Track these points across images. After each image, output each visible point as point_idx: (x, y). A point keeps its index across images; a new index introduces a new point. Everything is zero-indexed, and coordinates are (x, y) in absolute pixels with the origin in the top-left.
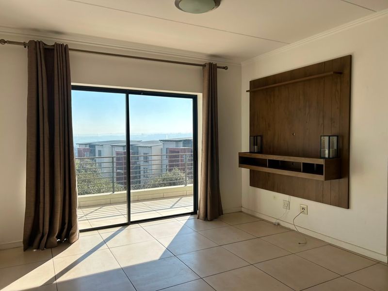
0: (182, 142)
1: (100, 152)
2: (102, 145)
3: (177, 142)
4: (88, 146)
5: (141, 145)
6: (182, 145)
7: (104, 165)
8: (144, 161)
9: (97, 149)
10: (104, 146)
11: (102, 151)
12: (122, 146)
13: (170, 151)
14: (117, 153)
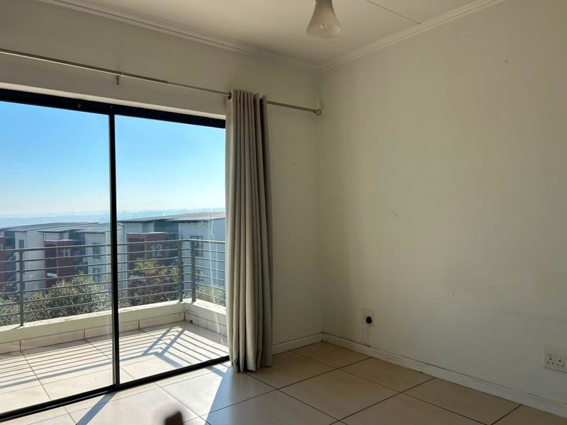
0: (153, 224)
1: (21, 242)
2: (24, 231)
3: (145, 223)
5: (90, 229)
6: (153, 228)
7: (28, 266)
8: (94, 257)
9: (18, 237)
10: (28, 233)
11: (25, 241)
12: (57, 232)
13: (130, 240)
14: (47, 244)
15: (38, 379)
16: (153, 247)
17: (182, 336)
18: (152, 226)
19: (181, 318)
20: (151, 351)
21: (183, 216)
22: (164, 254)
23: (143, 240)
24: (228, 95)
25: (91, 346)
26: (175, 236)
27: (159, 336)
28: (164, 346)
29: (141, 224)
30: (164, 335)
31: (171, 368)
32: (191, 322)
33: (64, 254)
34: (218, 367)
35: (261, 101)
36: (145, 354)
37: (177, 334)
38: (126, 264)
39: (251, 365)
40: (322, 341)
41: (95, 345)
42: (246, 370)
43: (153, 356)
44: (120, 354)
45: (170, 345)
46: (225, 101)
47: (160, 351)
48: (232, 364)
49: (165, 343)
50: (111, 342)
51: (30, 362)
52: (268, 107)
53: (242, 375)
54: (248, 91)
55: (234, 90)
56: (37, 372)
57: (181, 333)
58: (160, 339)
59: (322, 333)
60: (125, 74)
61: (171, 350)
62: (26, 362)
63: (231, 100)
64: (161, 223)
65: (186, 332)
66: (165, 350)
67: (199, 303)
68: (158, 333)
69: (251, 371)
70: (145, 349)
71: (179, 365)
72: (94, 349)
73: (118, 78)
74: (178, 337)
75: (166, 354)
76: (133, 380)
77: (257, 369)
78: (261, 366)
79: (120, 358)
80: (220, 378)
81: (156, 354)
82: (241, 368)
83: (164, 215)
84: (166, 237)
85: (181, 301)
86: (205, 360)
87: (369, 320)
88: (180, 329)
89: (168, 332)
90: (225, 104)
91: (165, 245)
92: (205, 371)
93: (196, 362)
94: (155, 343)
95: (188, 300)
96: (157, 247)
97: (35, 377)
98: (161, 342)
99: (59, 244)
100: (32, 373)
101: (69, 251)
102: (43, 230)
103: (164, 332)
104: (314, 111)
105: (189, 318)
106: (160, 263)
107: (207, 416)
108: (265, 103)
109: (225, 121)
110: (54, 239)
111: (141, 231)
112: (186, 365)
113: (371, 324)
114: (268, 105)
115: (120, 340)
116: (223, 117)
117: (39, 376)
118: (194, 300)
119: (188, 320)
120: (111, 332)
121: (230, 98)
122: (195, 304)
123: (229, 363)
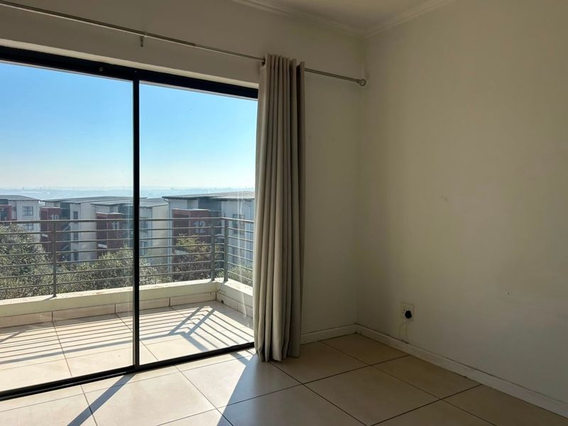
0: (198, 201)
1: (76, 213)
2: (78, 203)
3: (190, 200)
4: (59, 204)
6: (197, 205)
7: (82, 236)
9: (72, 208)
10: (82, 205)
11: (79, 213)
12: (108, 205)
13: (175, 215)
14: (99, 217)
15: (63, 353)
16: (197, 223)
17: (211, 317)
18: (196, 202)
19: (213, 298)
20: (178, 331)
21: (227, 194)
22: (207, 231)
23: (188, 217)
24: (262, 61)
25: (120, 321)
26: (217, 214)
27: (189, 315)
28: (192, 326)
29: (186, 201)
30: (193, 314)
31: (197, 351)
32: (222, 302)
33: (114, 227)
34: (243, 353)
35: (298, 68)
36: (172, 333)
37: (206, 313)
38: (171, 240)
39: (277, 355)
40: (356, 333)
41: (124, 320)
42: (271, 359)
43: (179, 336)
44: (140, 333)
45: (198, 326)
46: (259, 67)
47: (187, 331)
48: (257, 352)
49: (194, 323)
50: (132, 319)
51: (59, 333)
52: (306, 75)
53: (267, 365)
54: (283, 56)
55: (269, 55)
56: (63, 345)
57: (211, 313)
58: (188, 318)
59: (356, 324)
60: (149, 34)
61: (198, 330)
62: (55, 334)
63: (265, 67)
64: (206, 201)
65: (216, 313)
66: (192, 331)
67: (231, 283)
68: (187, 312)
69: (277, 361)
70: (173, 328)
71: (204, 348)
72: (123, 324)
73: (142, 39)
74: (207, 317)
75: (193, 335)
76: (156, 361)
77: (283, 359)
78: (287, 356)
79: (140, 337)
80: (243, 367)
81: (183, 334)
82: (266, 357)
83: (209, 193)
84: (209, 214)
85: (213, 280)
86: (231, 344)
87: (408, 315)
88: (210, 309)
89: (198, 311)
90: (259, 72)
91: (208, 222)
92: (228, 357)
93: (222, 346)
94: (184, 323)
95: (220, 280)
96: (201, 224)
97: (61, 350)
98: (189, 322)
99: (110, 216)
100: (59, 346)
101: (118, 223)
102: (96, 203)
103: (194, 311)
104: (358, 81)
105: (220, 297)
106: (201, 240)
107: (224, 408)
108: (302, 70)
109: (257, 90)
110: (105, 212)
111: (186, 207)
112: (211, 348)
113: (411, 318)
114: (305, 72)
115: (140, 318)
116: (255, 85)
117: (64, 349)
118: (226, 280)
119: (219, 300)
120: (132, 309)
121: (264, 63)
122: (226, 284)
123: (253, 351)
